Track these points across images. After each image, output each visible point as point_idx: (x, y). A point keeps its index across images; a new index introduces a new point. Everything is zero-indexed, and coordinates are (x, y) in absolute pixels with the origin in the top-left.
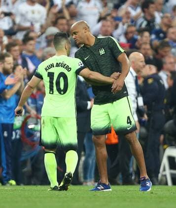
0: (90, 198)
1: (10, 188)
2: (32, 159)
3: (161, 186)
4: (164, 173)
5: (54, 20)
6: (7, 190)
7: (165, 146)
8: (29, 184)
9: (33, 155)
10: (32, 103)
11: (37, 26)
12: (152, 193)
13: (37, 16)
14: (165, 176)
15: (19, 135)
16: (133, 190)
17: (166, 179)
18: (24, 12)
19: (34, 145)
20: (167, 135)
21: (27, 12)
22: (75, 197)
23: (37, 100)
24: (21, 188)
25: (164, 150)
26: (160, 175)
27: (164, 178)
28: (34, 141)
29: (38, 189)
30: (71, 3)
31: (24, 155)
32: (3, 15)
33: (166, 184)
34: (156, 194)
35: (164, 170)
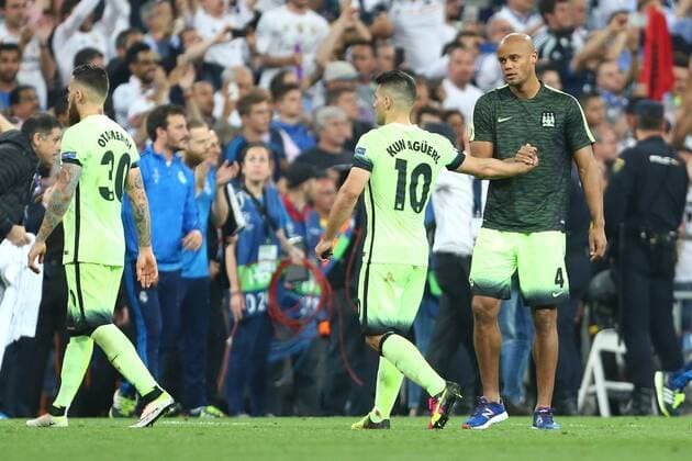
0: (426, 445)
1: (243, 424)
2: (295, 358)
3: (584, 418)
4: (592, 389)
5: (339, 46)
6: (236, 428)
7: (594, 329)
8: (287, 413)
9: (297, 348)
10: (296, 232)
11: (308, 61)
12: (565, 433)
13: (308, 39)
14: (595, 394)
15: (265, 304)
16: (522, 427)
17: (597, 401)
18: (279, 27)
19: (299, 326)
20: (595, 305)
21: (286, 28)
22: (391, 442)
23: (307, 225)
24: (270, 424)
25: (592, 337)
26: (582, 394)
27: (592, 400)
28: (298, 318)
29: (309, 425)
30: (381, 8)
31: (278, 348)
32: (229, 36)
33: (597, 413)
34: (573, 435)
35: (593, 382)
